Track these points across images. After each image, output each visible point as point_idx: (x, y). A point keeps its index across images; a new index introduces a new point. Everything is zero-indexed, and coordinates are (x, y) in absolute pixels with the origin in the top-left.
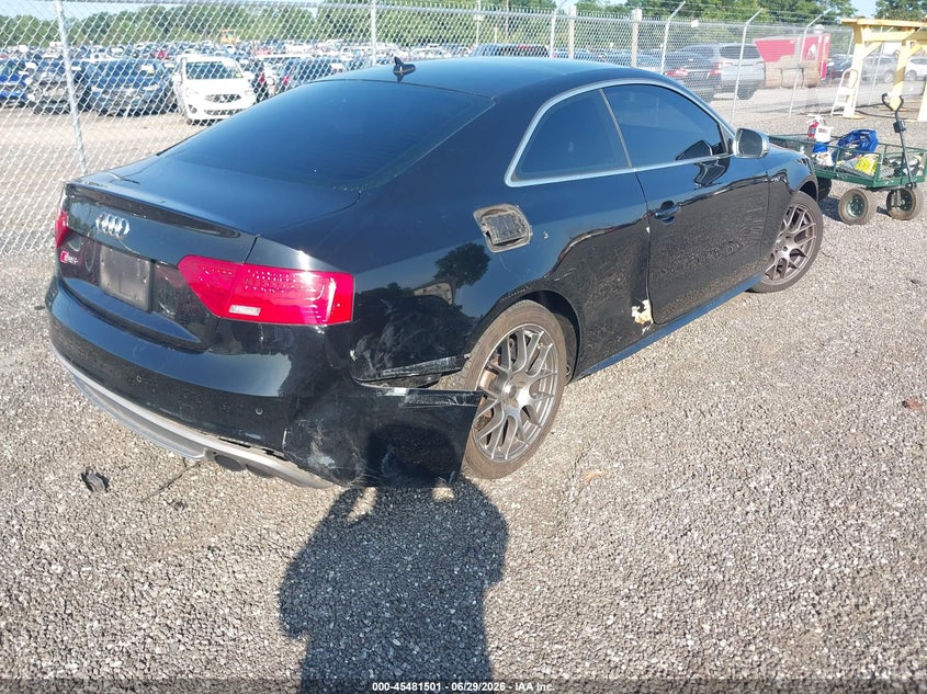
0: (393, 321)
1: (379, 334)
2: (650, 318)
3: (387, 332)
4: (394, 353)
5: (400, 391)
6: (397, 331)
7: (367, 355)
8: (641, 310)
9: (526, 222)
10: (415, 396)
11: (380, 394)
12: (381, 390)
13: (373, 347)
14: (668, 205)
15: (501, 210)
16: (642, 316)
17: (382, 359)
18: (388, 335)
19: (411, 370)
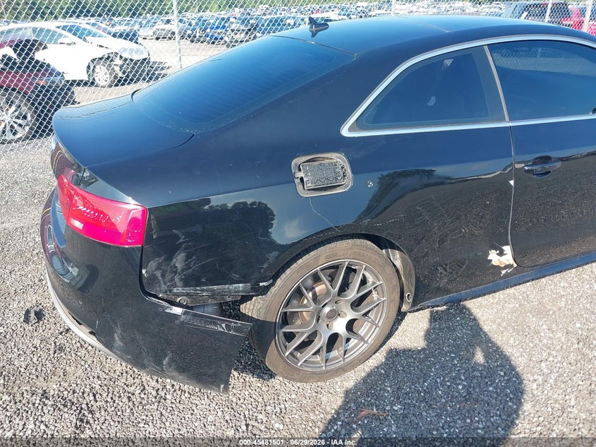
0: (185, 249)
1: (170, 258)
2: (512, 261)
3: (179, 257)
4: (184, 275)
5: (177, 311)
6: (188, 257)
7: (158, 274)
8: (501, 253)
9: (349, 171)
10: (188, 317)
11: (161, 309)
12: (162, 307)
13: (164, 268)
14: (546, 159)
15: (327, 158)
16: (503, 258)
17: (172, 280)
18: (179, 261)
19: (203, 291)
